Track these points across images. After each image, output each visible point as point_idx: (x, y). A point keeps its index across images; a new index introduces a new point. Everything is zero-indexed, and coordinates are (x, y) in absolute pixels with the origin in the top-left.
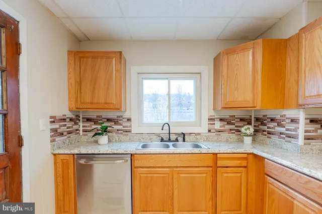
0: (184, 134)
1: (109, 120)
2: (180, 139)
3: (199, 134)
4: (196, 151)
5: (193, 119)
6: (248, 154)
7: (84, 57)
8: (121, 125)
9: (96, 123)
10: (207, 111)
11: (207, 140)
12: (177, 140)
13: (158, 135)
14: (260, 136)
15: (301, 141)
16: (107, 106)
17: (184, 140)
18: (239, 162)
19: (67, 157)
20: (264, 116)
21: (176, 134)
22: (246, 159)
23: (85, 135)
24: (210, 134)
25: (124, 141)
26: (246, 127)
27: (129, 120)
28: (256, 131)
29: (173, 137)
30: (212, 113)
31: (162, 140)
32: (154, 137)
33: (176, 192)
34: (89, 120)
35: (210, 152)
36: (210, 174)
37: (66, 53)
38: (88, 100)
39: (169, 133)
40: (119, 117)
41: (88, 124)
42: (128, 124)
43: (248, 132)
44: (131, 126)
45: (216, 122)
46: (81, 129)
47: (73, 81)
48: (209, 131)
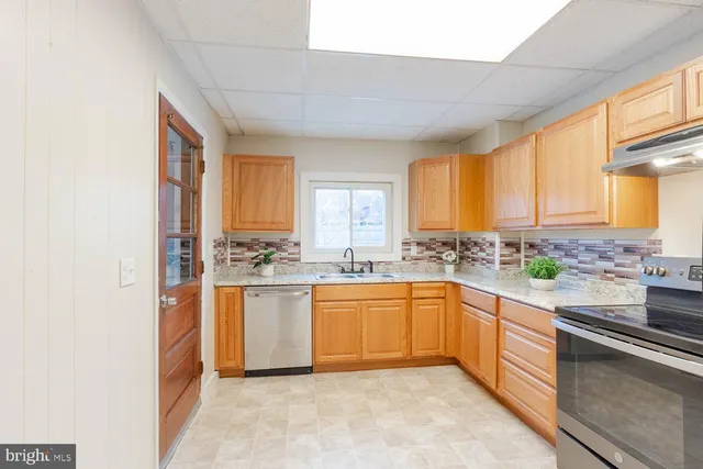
0: (371, 263)
1: (269, 245)
2: (366, 269)
3: (390, 263)
4: (388, 280)
5: (382, 243)
6: (446, 282)
7: (246, 163)
8: (285, 251)
9: (250, 248)
10: (401, 232)
11: (401, 269)
12: (362, 271)
13: (337, 264)
14: (465, 265)
15: (497, 266)
16: (274, 226)
17: (371, 271)
18: (436, 292)
19: (233, 290)
20: (469, 239)
21: (360, 263)
22: (444, 288)
23: (234, 266)
24: (404, 262)
25: (291, 274)
26: (447, 253)
27: (297, 244)
28: (461, 258)
29: (357, 267)
30: (407, 235)
31: (343, 271)
32: (331, 267)
33: (364, 330)
34: (239, 244)
35: (404, 281)
36: (404, 307)
37: (221, 157)
38: (250, 218)
39: (353, 263)
40: (284, 240)
41: (238, 250)
42: (295, 250)
43: (449, 259)
44: (299, 253)
45: (412, 248)
46: (229, 256)
47: (229, 193)
48: (404, 259)
